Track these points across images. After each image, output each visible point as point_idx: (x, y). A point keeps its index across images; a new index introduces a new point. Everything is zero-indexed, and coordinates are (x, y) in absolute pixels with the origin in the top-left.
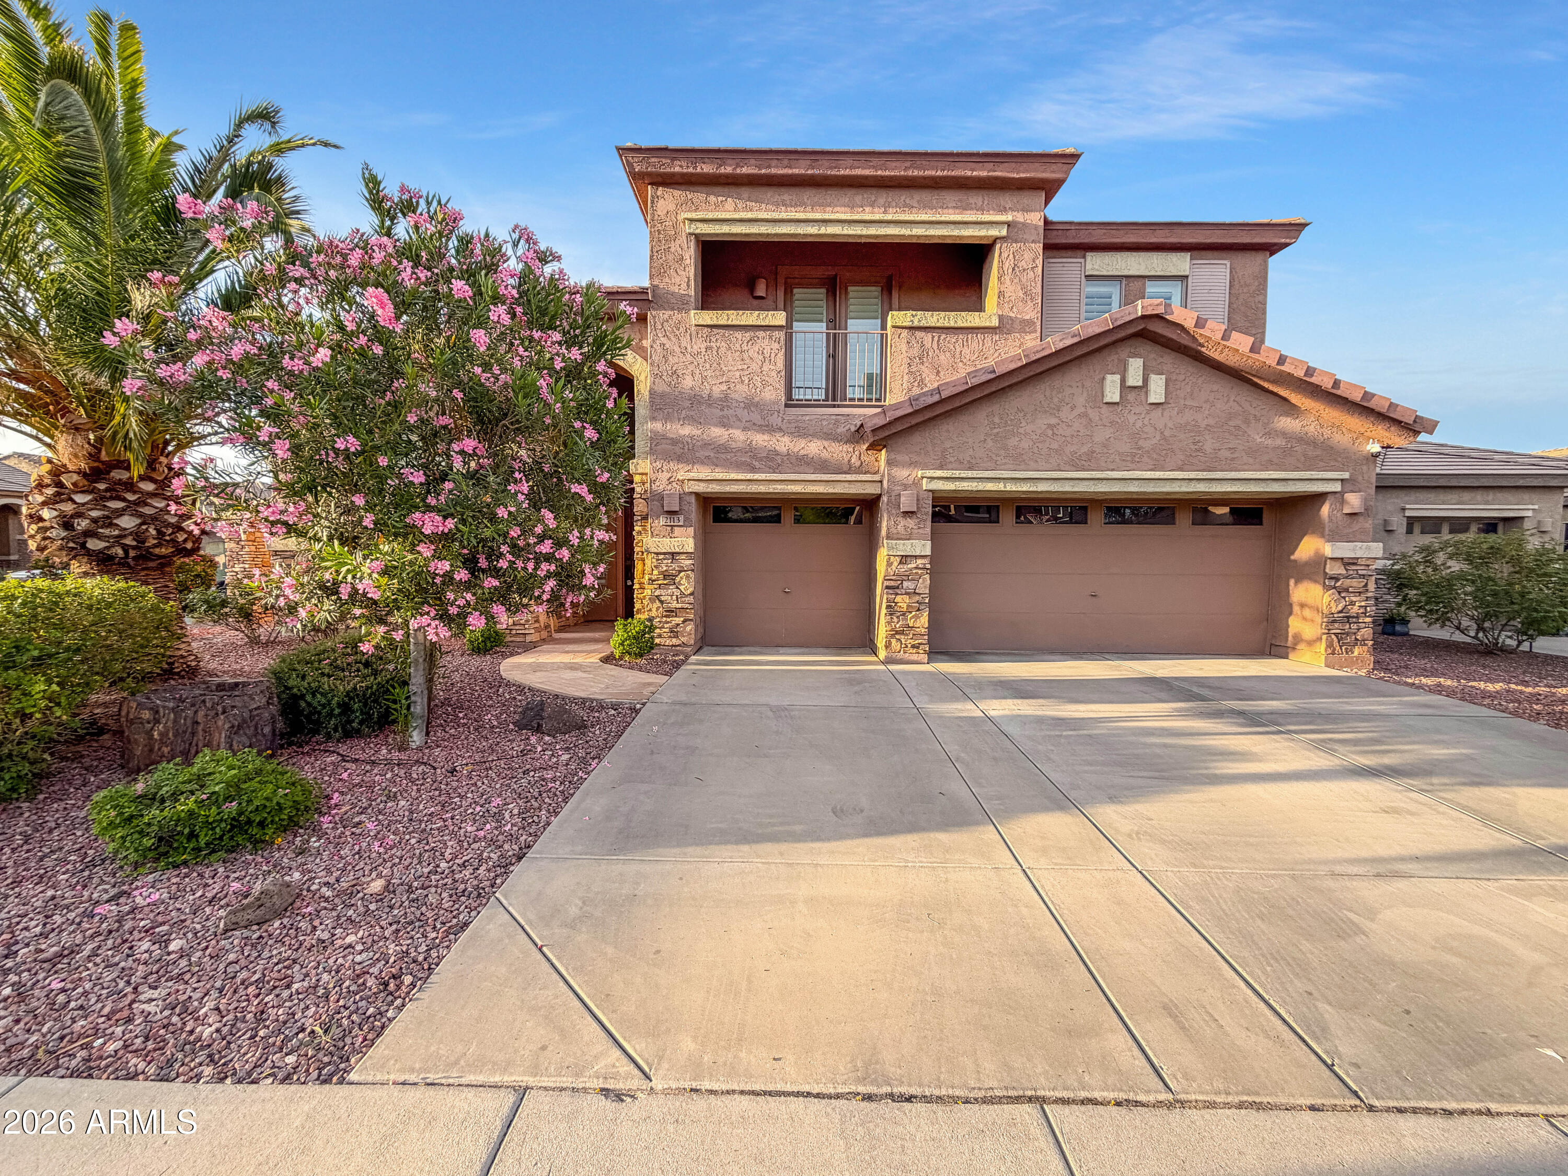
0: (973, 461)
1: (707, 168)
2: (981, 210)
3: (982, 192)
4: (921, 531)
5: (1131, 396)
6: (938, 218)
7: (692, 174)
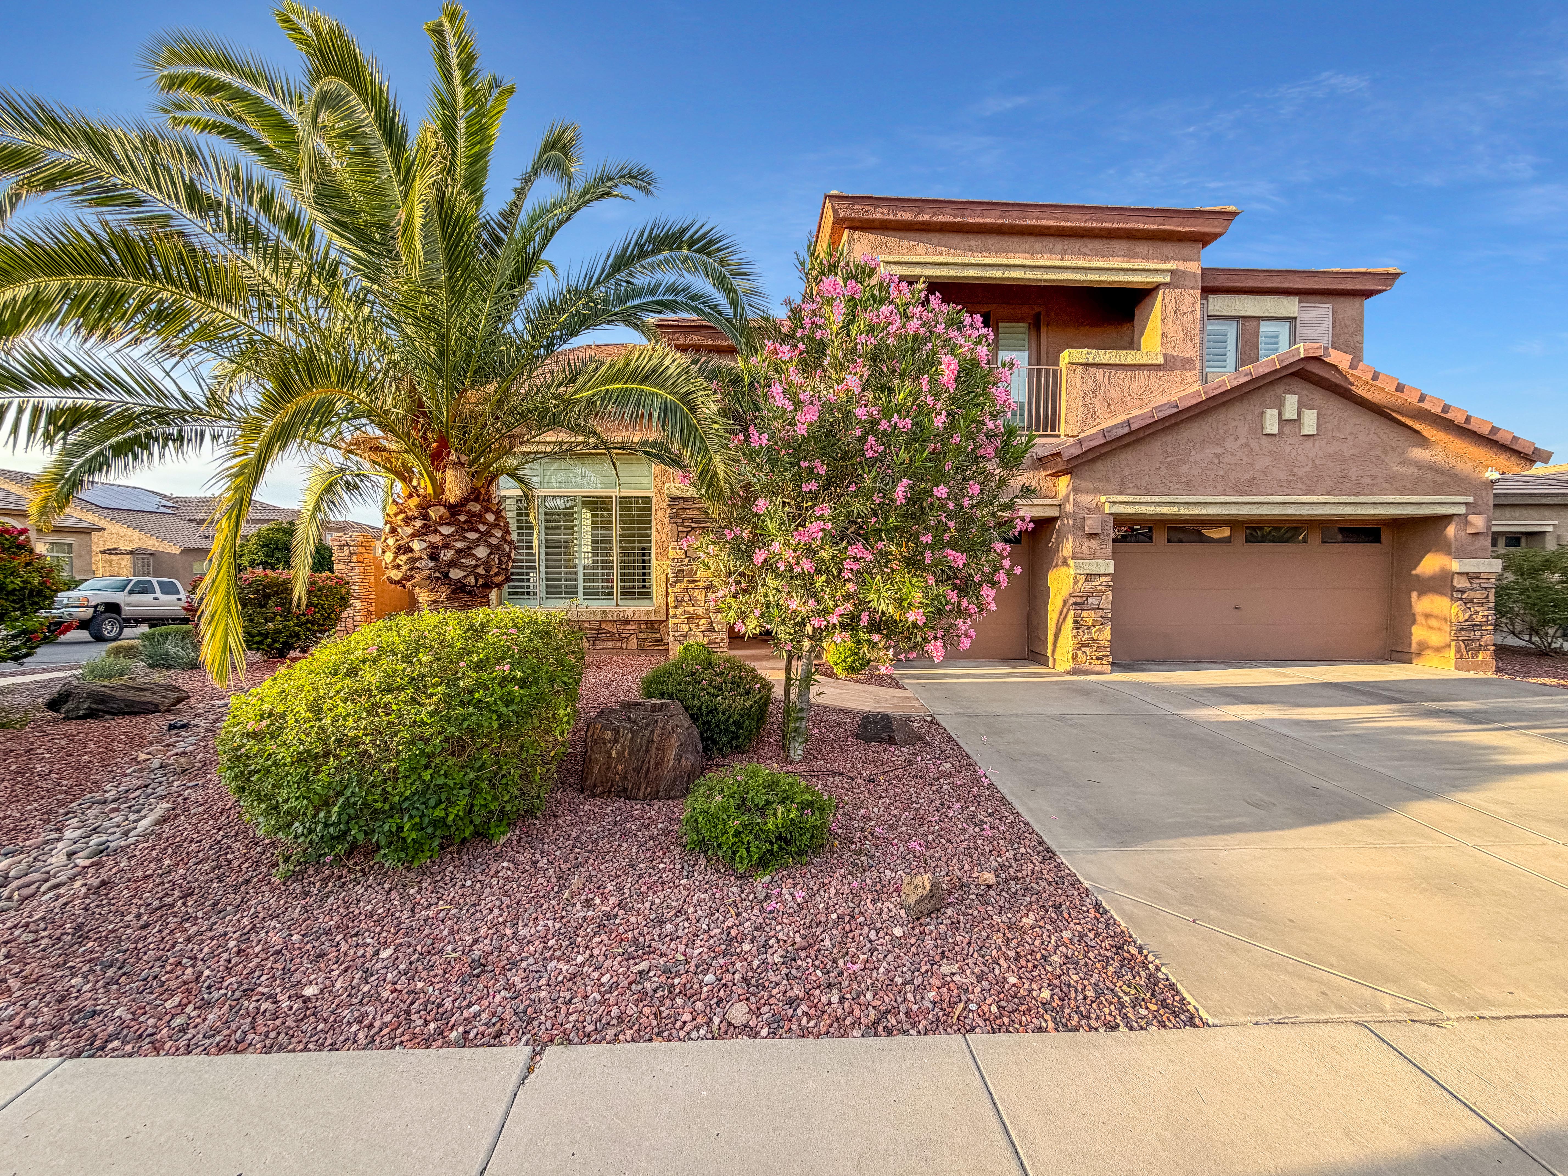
0: (1150, 487)
1: (906, 216)
2: (1146, 258)
3: (1150, 243)
4: (1103, 551)
5: (1287, 429)
6: (1110, 265)
7: (891, 221)
